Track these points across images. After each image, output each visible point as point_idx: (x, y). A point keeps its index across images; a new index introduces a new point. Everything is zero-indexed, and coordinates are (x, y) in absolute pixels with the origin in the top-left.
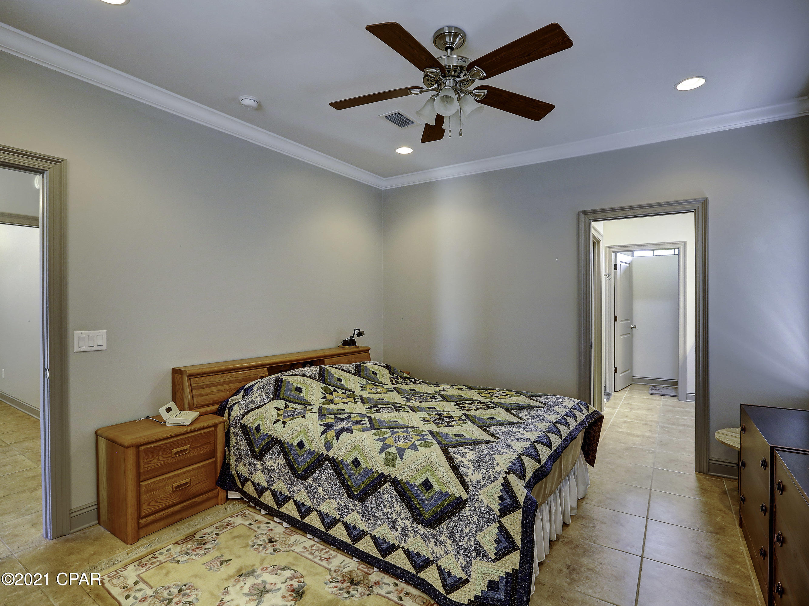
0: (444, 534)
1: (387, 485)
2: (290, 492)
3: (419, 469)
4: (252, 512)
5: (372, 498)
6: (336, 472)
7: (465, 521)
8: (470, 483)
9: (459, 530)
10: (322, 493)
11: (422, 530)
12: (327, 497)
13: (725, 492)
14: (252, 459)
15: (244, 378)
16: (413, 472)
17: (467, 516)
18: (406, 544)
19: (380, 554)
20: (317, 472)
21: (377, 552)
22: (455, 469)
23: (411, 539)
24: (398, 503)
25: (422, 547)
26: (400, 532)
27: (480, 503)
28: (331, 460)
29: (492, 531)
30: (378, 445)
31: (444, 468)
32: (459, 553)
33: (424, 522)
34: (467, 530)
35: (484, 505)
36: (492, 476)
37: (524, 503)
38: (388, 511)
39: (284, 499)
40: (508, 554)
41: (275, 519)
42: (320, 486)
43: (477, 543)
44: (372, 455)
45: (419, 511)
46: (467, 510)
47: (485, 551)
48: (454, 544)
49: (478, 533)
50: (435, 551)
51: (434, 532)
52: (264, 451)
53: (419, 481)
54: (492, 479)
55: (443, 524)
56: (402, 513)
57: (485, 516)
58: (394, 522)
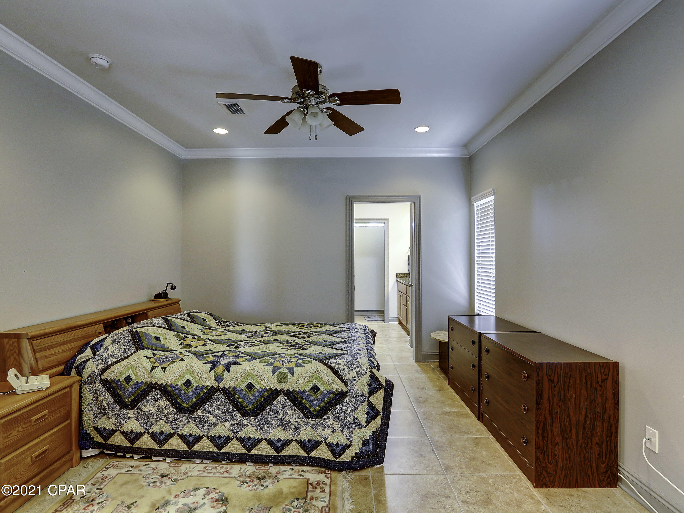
0: (330, 420)
1: (281, 397)
2: (174, 428)
3: (308, 379)
4: (122, 461)
5: (266, 411)
6: (228, 399)
7: (346, 406)
8: (348, 380)
9: (343, 413)
10: (212, 420)
11: (312, 422)
12: (219, 422)
13: (433, 370)
14: (120, 410)
15: (84, 335)
16: (303, 382)
17: (348, 402)
18: (299, 436)
19: (276, 451)
20: (207, 403)
21: (273, 451)
22: (336, 373)
23: (303, 431)
24: (291, 408)
25: (312, 435)
26: (293, 429)
27: (356, 391)
28: (223, 390)
29: (364, 407)
30: (269, 369)
31: (328, 374)
32: (344, 428)
33: (313, 416)
34: (349, 411)
35: (359, 392)
36: (362, 372)
37: (386, 383)
38: (282, 417)
39: (166, 437)
40: (374, 419)
41: (155, 458)
42: (210, 415)
43: (355, 418)
44: (266, 377)
45: (309, 409)
46: (348, 398)
47: (360, 422)
48: (339, 423)
49: (355, 411)
50: (323, 434)
51: (322, 421)
52: (139, 398)
53: (309, 387)
54: (363, 374)
55: (329, 413)
56: (294, 415)
57: (360, 399)
58: (287, 423)
